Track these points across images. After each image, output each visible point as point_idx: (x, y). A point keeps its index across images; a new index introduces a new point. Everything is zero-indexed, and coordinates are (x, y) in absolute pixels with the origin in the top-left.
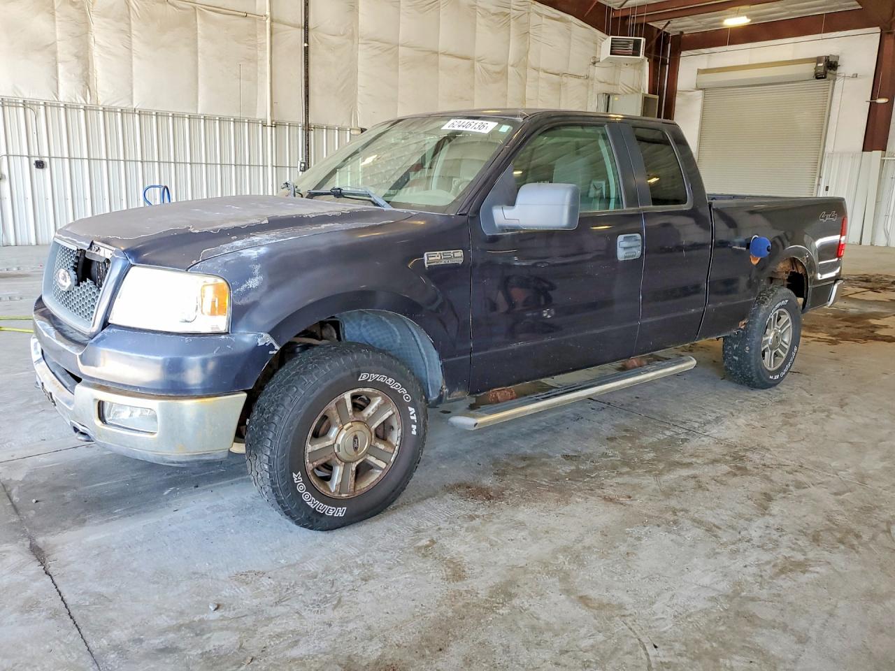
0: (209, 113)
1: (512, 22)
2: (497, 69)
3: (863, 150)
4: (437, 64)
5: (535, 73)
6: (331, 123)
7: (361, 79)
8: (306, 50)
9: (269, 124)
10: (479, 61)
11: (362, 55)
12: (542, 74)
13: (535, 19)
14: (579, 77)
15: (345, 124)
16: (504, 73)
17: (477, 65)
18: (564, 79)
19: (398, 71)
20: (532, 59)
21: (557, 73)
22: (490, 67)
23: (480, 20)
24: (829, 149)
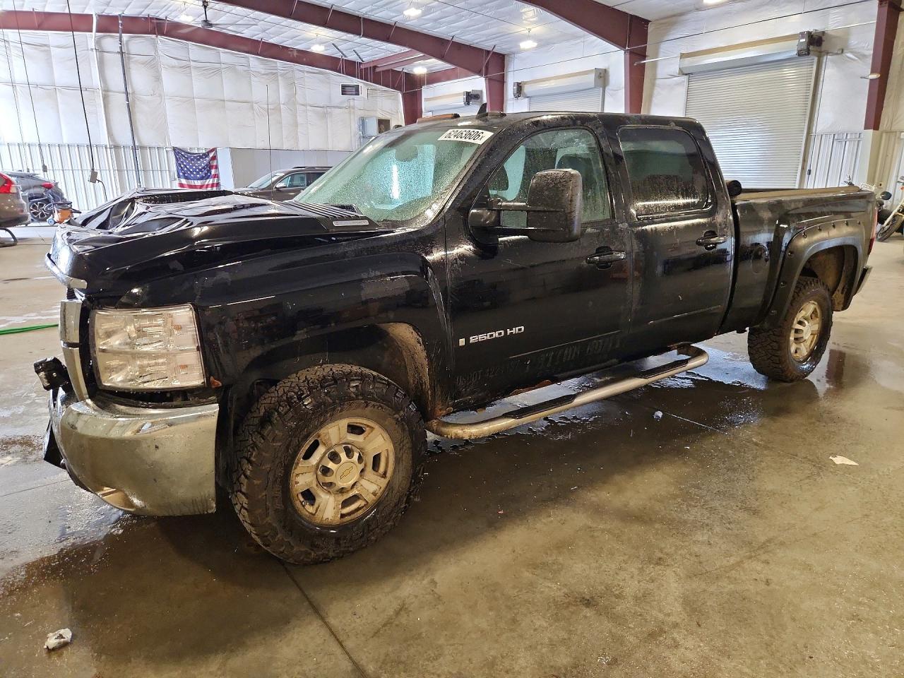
0: (70, 143)
1: (280, 78)
2: (272, 107)
4: (224, 107)
5: (303, 108)
6: (153, 145)
7: (169, 119)
8: (128, 105)
9: (108, 147)
10: (257, 103)
11: (168, 105)
12: (308, 107)
13: (298, 75)
14: (342, 108)
15: (161, 145)
16: (277, 109)
17: (254, 105)
18: (329, 110)
19: (195, 113)
20: (299, 98)
21: (322, 106)
23: (253, 78)
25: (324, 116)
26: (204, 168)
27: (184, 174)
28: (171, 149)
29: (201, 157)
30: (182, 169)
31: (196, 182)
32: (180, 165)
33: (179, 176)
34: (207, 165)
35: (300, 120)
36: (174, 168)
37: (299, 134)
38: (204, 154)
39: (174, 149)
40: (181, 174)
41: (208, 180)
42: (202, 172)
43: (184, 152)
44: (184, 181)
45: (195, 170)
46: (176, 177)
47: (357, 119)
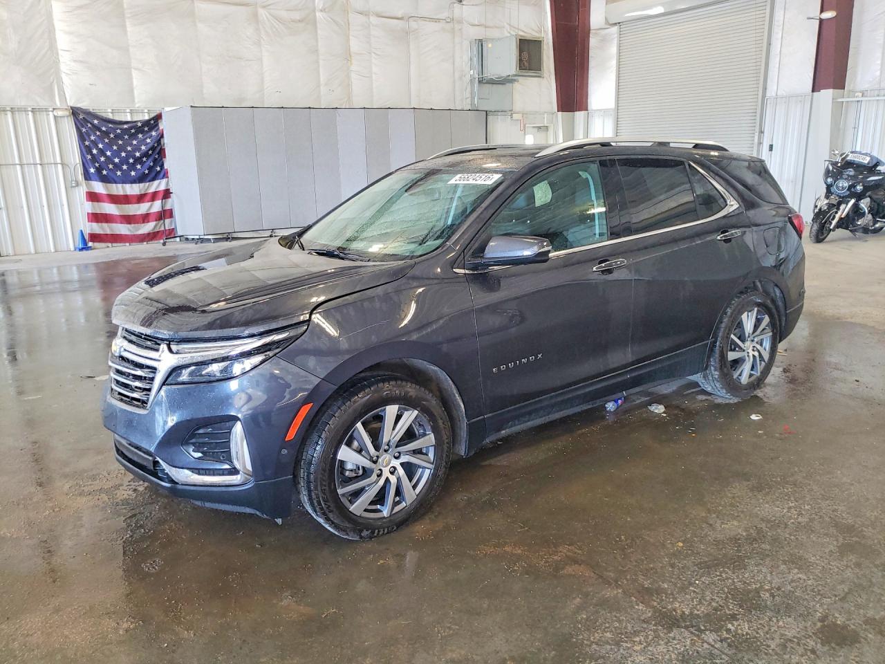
2: (297, 16)
3: (813, 91)
5: (362, 19)
6: (21, 103)
10: (264, 7)
11: (59, 7)
12: (373, 19)
14: (437, 20)
15: (43, 103)
16: (309, 21)
17: (261, 11)
18: (413, 24)
19: (124, 27)
21: (400, 16)
22: (284, 14)
24: (771, 92)
25: (404, 37)
26: (146, 154)
27: (99, 170)
28: (67, 113)
29: (140, 130)
30: (94, 159)
31: (128, 186)
32: (89, 150)
33: (87, 177)
34: (153, 149)
35: (355, 45)
36: (75, 157)
37: (353, 75)
38: (146, 123)
39: (75, 112)
40: (92, 170)
41: (156, 182)
42: (142, 163)
43: (97, 117)
44: (99, 187)
45: (124, 161)
46: (81, 177)
47: (466, 44)
